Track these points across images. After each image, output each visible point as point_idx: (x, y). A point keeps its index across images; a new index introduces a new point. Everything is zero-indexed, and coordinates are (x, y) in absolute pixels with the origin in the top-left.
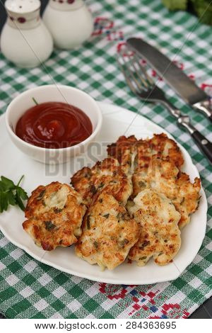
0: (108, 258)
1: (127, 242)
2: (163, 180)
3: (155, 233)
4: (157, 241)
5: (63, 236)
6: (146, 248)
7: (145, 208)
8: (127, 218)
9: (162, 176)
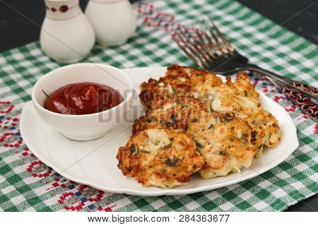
0: (241, 157)
1: (245, 135)
2: (216, 88)
3: (254, 122)
4: (260, 128)
5: (192, 161)
6: (257, 137)
7: (230, 109)
8: (229, 118)
9: (213, 86)
